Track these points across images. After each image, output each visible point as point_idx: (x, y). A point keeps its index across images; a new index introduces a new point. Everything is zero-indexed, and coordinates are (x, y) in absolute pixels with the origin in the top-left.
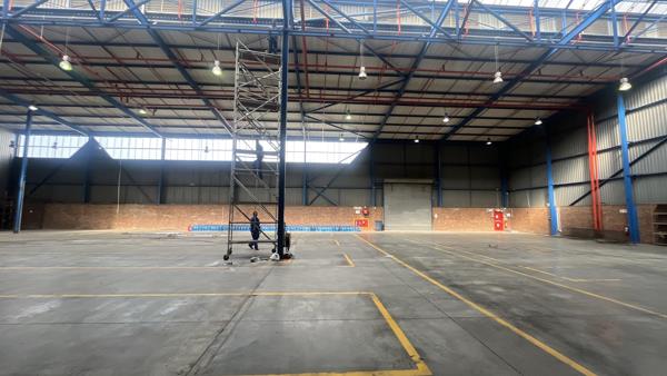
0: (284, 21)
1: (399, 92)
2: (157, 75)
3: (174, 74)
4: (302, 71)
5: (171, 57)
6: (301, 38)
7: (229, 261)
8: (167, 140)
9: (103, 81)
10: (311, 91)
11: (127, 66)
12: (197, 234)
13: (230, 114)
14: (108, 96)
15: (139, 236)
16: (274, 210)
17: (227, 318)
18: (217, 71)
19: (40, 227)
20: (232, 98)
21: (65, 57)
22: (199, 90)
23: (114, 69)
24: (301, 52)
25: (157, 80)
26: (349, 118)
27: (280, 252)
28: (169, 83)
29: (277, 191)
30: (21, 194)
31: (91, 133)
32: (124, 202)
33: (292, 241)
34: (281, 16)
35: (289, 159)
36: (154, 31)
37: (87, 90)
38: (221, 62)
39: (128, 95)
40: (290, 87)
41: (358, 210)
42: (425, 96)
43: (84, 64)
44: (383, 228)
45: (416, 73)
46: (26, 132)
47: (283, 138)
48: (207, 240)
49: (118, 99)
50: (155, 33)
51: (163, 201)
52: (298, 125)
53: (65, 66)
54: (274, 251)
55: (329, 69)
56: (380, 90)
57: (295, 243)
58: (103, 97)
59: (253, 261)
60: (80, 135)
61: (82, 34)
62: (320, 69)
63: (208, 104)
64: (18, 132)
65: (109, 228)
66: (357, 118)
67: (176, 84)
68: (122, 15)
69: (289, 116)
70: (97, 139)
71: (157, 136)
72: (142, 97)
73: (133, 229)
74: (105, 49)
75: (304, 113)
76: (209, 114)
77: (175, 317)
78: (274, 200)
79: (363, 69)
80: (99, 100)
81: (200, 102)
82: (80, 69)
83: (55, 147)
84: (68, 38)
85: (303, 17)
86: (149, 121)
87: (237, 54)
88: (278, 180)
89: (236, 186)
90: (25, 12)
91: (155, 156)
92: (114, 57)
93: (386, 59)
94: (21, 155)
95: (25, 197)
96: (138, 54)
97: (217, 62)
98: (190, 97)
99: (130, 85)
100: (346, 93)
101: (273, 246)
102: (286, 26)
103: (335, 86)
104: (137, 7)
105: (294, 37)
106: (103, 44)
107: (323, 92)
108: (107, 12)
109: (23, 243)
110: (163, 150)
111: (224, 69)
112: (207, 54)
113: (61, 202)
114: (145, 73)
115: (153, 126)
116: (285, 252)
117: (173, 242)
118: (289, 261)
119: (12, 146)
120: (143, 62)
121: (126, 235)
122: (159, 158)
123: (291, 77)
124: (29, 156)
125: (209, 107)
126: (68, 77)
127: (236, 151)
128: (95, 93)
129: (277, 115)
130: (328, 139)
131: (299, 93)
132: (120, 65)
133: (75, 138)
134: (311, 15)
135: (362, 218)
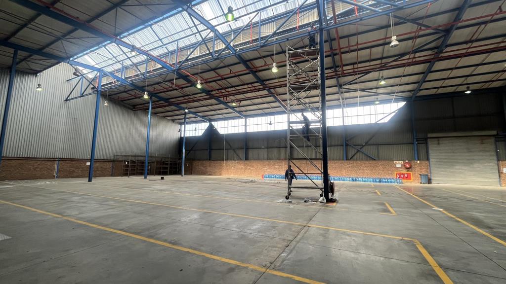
0: (320, 21)
1: (439, 49)
2: (241, 80)
3: (250, 78)
4: (336, 54)
5: (248, 67)
6: (334, 30)
7: (289, 200)
8: (247, 120)
9: (214, 90)
10: (345, 68)
11: (225, 79)
12: (267, 180)
13: (284, 97)
14: (217, 98)
15: (235, 180)
16: (320, 164)
17: (291, 238)
18: (275, 70)
19: (191, 174)
20: (285, 85)
21: (199, 82)
22: (264, 84)
23: (219, 82)
24: (334, 39)
25: (241, 83)
26: (383, 83)
27: (327, 196)
28: (247, 84)
29: (321, 150)
30: (184, 156)
31: (210, 120)
32: (227, 159)
33: (336, 189)
34: (316, 18)
35: (329, 123)
36: (239, 55)
37: (208, 97)
38: (277, 63)
39: (226, 96)
40: (326, 69)
41: (399, 164)
42: (475, 44)
43: (206, 83)
44: (429, 181)
45: (460, 24)
46: (184, 123)
47: (323, 109)
48: (274, 185)
49: (222, 99)
50: (239, 57)
51: (247, 159)
52: (336, 96)
53: (199, 86)
54: (321, 195)
55: (360, 47)
56: (415, 52)
57: (338, 191)
58: (215, 99)
59: (305, 202)
60: (205, 122)
61: (205, 67)
62: (352, 48)
63: (270, 93)
64: (181, 124)
65: (220, 175)
66: (392, 81)
67: (251, 83)
68: (223, 50)
69: (327, 91)
70: (213, 123)
71: (242, 118)
72: (233, 96)
73: (232, 176)
74: (216, 72)
75: (340, 86)
76: (271, 99)
77: (259, 232)
78: (319, 156)
79: (394, 38)
80: (213, 101)
81: (265, 92)
82: (205, 85)
83: (195, 130)
84: (199, 71)
85: (334, 13)
86: (237, 109)
87: (287, 55)
88: (321, 141)
89: (291, 147)
90: (184, 63)
91: (241, 130)
92: (219, 75)
93: (421, 21)
94: (183, 136)
95: (185, 157)
96: (231, 70)
97: (274, 64)
98: (260, 90)
99: (227, 90)
100: (378, 62)
101: (320, 192)
102: (321, 24)
103: (368, 58)
104: (229, 44)
105: (328, 31)
106: (214, 70)
107: (356, 66)
108: (216, 51)
109: (186, 181)
110: (246, 126)
111: (278, 67)
112: (268, 60)
113: (199, 160)
114: (234, 81)
115: (239, 112)
116: (330, 197)
117: (254, 185)
118: (334, 204)
119: (179, 131)
120: (233, 75)
121: (229, 179)
122: (244, 131)
123: (328, 61)
124: (186, 136)
125: (271, 94)
126: (200, 91)
127: (290, 123)
128: (212, 97)
129: (318, 92)
130: (363, 104)
131: (336, 71)
132: (222, 79)
133: (203, 124)
134: (341, 8)
135: (404, 171)
